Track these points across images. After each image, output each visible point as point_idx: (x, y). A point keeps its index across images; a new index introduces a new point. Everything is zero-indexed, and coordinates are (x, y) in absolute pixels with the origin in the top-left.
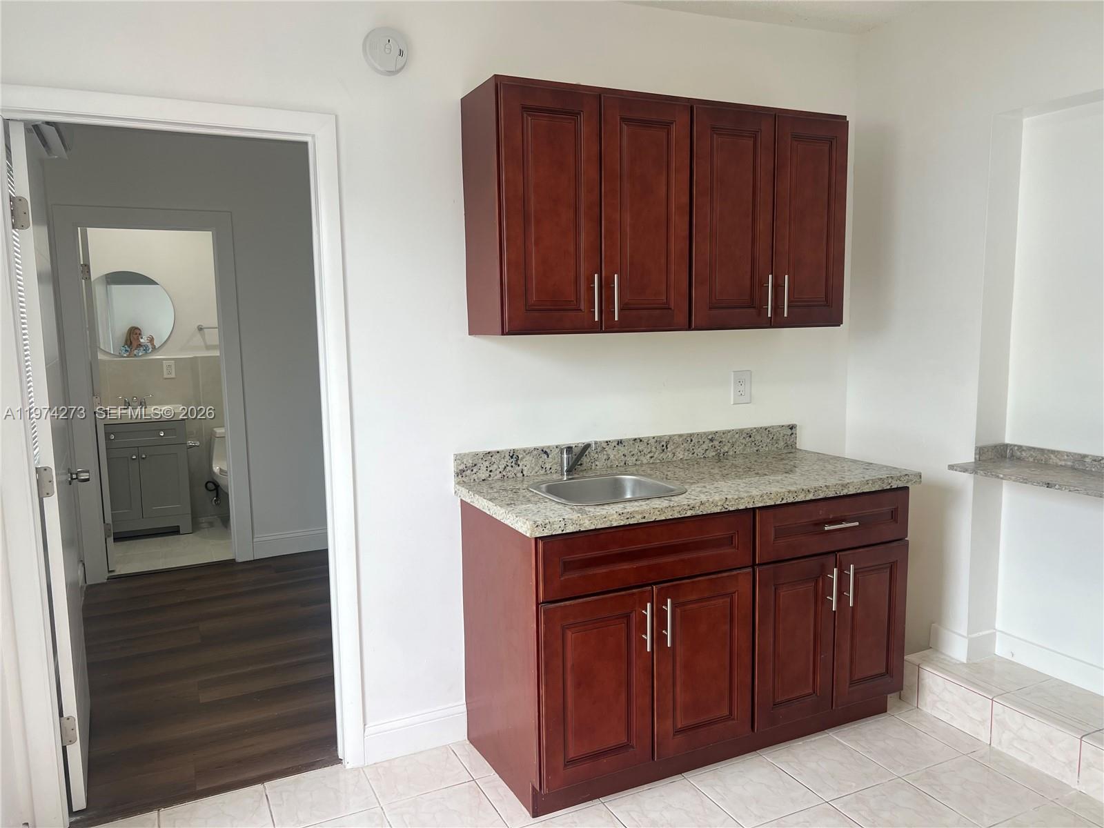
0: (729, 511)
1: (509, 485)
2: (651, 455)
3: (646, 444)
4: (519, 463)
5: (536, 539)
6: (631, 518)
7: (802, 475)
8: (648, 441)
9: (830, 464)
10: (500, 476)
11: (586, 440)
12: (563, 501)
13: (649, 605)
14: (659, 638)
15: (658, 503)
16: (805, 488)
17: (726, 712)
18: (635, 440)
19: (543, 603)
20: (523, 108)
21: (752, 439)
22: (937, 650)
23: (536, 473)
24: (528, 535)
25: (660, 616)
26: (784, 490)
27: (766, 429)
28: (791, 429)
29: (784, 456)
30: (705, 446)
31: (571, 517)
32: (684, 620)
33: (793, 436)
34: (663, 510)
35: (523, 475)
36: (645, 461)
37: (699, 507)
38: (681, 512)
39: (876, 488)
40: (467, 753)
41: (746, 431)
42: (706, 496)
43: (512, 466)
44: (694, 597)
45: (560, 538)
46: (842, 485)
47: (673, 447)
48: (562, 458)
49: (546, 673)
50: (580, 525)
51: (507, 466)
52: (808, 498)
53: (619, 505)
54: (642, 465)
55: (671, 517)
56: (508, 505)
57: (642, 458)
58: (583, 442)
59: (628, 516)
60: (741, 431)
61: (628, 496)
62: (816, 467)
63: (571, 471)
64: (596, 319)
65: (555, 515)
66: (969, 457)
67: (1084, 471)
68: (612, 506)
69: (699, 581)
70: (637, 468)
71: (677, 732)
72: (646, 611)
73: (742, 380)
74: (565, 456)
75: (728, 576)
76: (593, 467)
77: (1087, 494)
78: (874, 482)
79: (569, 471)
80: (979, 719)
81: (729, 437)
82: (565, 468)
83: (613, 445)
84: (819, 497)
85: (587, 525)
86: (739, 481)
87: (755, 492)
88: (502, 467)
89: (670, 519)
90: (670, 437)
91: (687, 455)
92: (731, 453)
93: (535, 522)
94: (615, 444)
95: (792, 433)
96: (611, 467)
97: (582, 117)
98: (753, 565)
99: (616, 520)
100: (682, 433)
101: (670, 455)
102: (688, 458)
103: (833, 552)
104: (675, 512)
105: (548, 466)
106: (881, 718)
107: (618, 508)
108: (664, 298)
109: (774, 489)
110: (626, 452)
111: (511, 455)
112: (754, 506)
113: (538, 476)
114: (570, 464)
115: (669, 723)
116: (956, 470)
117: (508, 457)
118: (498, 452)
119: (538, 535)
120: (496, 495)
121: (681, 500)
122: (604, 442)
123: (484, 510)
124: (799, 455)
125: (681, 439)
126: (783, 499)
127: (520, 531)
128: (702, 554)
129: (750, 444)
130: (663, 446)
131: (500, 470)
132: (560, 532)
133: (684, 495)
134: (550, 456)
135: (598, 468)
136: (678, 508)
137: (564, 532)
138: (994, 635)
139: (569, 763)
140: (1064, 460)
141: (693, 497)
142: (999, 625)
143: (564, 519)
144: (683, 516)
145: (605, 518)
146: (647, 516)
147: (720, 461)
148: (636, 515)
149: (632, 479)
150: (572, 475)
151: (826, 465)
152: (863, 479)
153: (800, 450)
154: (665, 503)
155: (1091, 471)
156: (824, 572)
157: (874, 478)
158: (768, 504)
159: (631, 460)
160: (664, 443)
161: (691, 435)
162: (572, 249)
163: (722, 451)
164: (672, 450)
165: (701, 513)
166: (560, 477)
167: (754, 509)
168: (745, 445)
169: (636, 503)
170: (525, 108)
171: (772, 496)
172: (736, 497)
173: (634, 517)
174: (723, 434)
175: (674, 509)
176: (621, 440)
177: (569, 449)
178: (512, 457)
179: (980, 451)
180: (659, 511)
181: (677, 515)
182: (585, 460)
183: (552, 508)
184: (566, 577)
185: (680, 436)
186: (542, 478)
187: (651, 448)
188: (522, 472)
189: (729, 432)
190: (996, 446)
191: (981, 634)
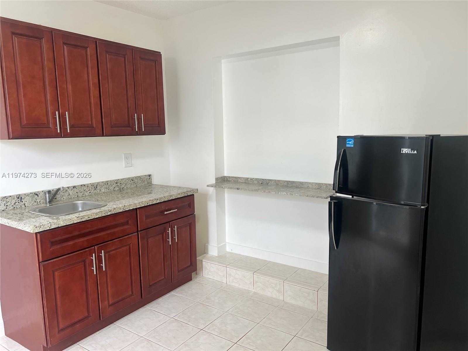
0: (126, 211)
1: (19, 211)
2: (90, 191)
3: (87, 187)
4: (22, 200)
5: (36, 233)
6: (83, 218)
7: (155, 193)
8: (88, 185)
9: (165, 188)
10: (12, 208)
11: (57, 187)
12: (48, 215)
13: (94, 254)
14: (99, 268)
15: (95, 211)
16: (156, 198)
17: (131, 293)
18: (82, 185)
19: (41, 262)
20: (12, 33)
21: (134, 181)
22: (208, 254)
23: (32, 204)
24: (32, 232)
25: (99, 259)
26: (148, 200)
27: (139, 177)
28: (149, 176)
29: (147, 187)
30: (114, 186)
31: (54, 221)
32: (110, 258)
33: (150, 179)
34: (98, 213)
35: (25, 206)
36: (87, 195)
37: (113, 210)
38: (106, 213)
39: (183, 196)
40: (6, 342)
41: (131, 178)
42: (116, 205)
43: (19, 202)
44: (113, 248)
45: (48, 231)
46: (170, 196)
47: (99, 187)
48: (46, 197)
49: (46, 293)
50: (58, 224)
51: (16, 202)
52: (157, 202)
53: (77, 214)
54: (86, 196)
55: (101, 216)
56: (19, 220)
57: (86, 193)
58: (56, 188)
59: (81, 218)
60: (129, 179)
61: (80, 209)
62: (160, 190)
63: (51, 202)
64: (59, 132)
65: (45, 222)
66: (213, 182)
67: (248, 183)
68: (74, 214)
69: (115, 241)
70: (84, 198)
71: (110, 306)
72: (93, 257)
73: (128, 157)
74: (47, 195)
75: (128, 237)
76: (62, 200)
77: (249, 191)
78: (182, 193)
79: (50, 202)
80: (223, 275)
81: (124, 181)
82: (48, 201)
83: (71, 188)
84: (162, 201)
85: (62, 224)
86: (130, 199)
87: (136, 202)
88: (13, 203)
89: (101, 217)
90: (98, 183)
91: (107, 190)
92: (125, 188)
93: (35, 226)
94: (72, 188)
95: (150, 178)
96: (71, 198)
97: (44, 41)
98: (137, 232)
99: (76, 220)
100: (103, 181)
101: (99, 191)
102: (107, 191)
103: (169, 222)
104: (103, 214)
105: (38, 201)
106: (190, 283)
107: (77, 215)
108: (90, 122)
109: (144, 200)
110: (77, 191)
111: (18, 197)
112: (136, 208)
113: (33, 206)
114: (50, 198)
115: (106, 303)
116: (209, 187)
117: (16, 198)
118: (10, 196)
119: (37, 231)
120: (11, 217)
121: (106, 208)
122: (66, 187)
123: (5, 224)
124: (153, 186)
125: (103, 184)
126: (148, 203)
127: (27, 231)
128: (116, 230)
129: (133, 183)
130: (95, 187)
131: (12, 205)
132: (48, 229)
133: (106, 206)
134: (39, 196)
135: (64, 199)
136: (104, 212)
137: (50, 228)
138: (225, 245)
139: (60, 331)
140: (243, 180)
141: (110, 207)
142: (227, 241)
143: (50, 223)
144: (106, 215)
145: (70, 220)
146: (90, 217)
147: (121, 191)
148: (85, 217)
149: (81, 203)
150: (52, 203)
151: (164, 189)
152: (177, 193)
153: (154, 184)
154: (98, 210)
155: (250, 183)
156: (165, 230)
157: (181, 192)
158: (142, 206)
159: (80, 195)
160: (95, 186)
161: (107, 181)
162: (43, 99)
163: (122, 187)
164: (99, 189)
165: (114, 213)
166: (45, 205)
167: (136, 209)
168: (131, 184)
169: (85, 212)
170: (13, 33)
171: (143, 203)
172: (128, 205)
173: (84, 218)
174: (121, 180)
175: (102, 212)
176: (75, 186)
177: (49, 192)
178: (18, 198)
179: (217, 179)
180: (95, 214)
181: (104, 215)
182: (58, 196)
183: (43, 218)
184: (53, 249)
185: (103, 182)
186: (35, 206)
187: (90, 189)
188: (24, 205)
189: (124, 179)
190: (222, 177)
191: (221, 245)
